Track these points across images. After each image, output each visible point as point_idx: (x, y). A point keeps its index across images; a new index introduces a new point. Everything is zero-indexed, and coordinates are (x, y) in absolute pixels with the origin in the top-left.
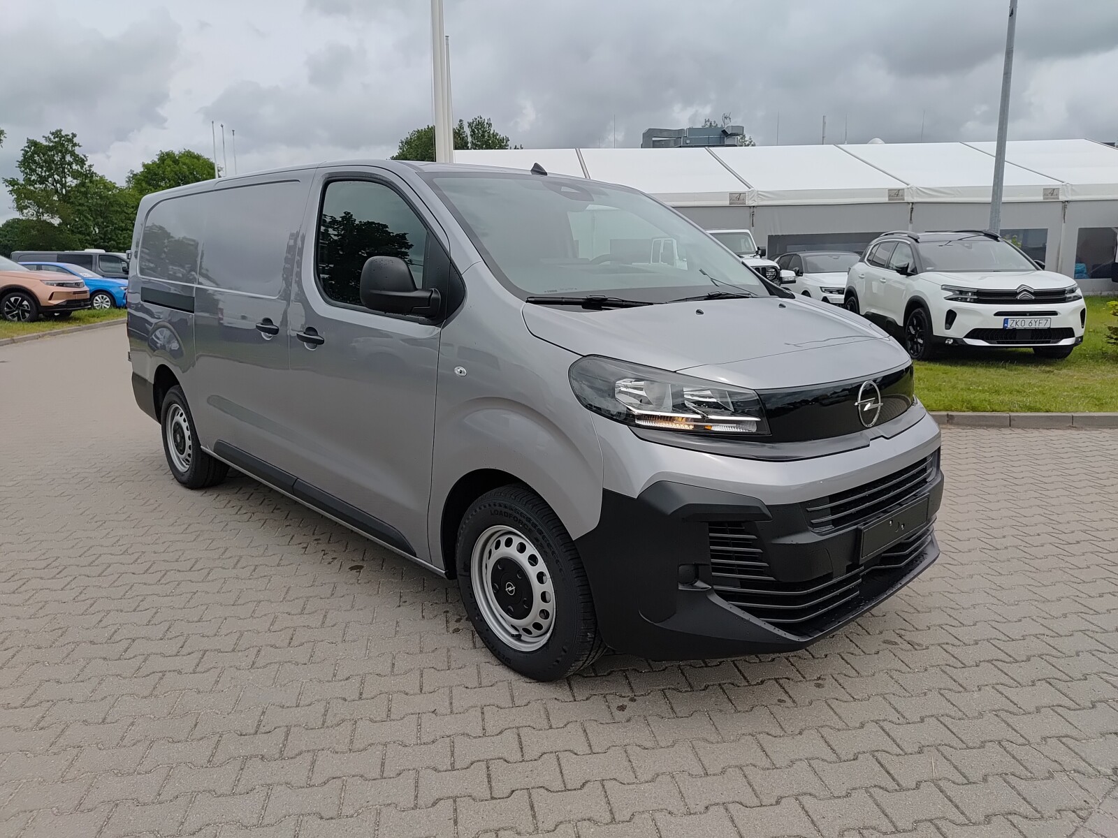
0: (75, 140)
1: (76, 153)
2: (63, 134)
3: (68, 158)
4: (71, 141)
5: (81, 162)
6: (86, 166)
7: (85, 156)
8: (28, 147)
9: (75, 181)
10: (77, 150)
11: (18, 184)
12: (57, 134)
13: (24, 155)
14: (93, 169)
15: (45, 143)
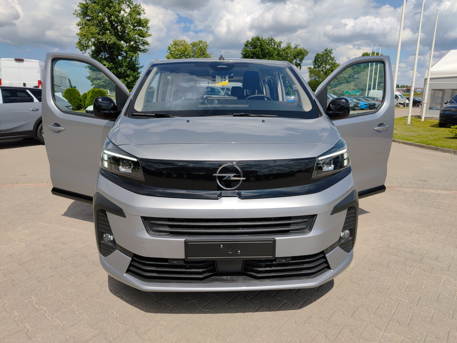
0: (332, 52)
1: (332, 56)
2: (328, 49)
3: (328, 58)
4: (330, 52)
5: (332, 59)
6: (334, 60)
7: (334, 57)
8: (317, 56)
9: (329, 66)
10: (332, 55)
11: (311, 69)
12: (325, 51)
13: (315, 58)
14: (336, 62)
15: (322, 54)
